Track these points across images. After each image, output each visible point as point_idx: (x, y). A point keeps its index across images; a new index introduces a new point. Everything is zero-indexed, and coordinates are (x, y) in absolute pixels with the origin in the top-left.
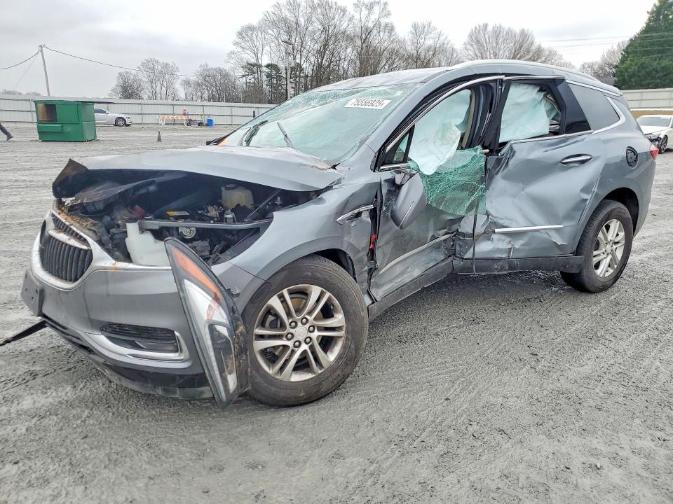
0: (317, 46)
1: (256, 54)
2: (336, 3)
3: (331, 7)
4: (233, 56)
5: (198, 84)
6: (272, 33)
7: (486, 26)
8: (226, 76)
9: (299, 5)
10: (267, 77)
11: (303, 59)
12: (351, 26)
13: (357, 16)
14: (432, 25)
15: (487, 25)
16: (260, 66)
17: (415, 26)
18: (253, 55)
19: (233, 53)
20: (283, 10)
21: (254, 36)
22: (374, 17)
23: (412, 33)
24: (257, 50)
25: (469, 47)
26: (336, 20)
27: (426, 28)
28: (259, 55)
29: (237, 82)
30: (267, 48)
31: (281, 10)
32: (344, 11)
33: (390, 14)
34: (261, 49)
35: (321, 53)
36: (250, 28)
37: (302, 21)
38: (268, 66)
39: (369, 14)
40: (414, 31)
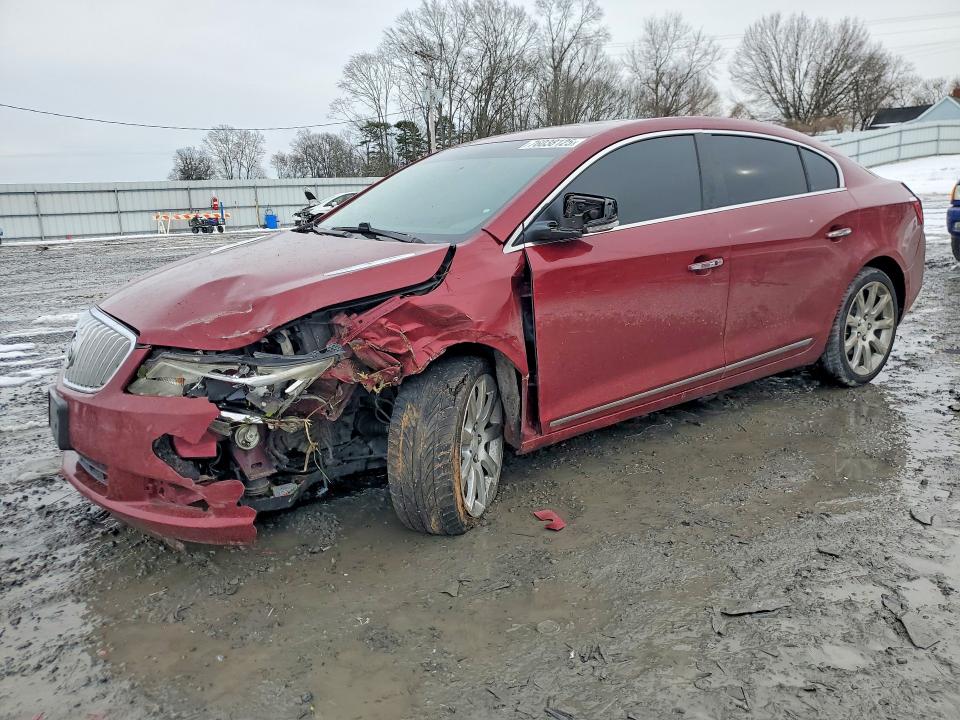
0: (477, 82)
1: (376, 100)
2: (505, 4)
3: (497, 11)
4: (339, 107)
5: (297, 160)
6: (402, 65)
7: (776, 20)
8: (335, 144)
9: (443, 15)
10: (399, 141)
11: (455, 104)
12: (533, 41)
13: (542, 22)
14: (682, 22)
15: (779, 16)
16: (387, 126)
17: (651, 28)
18: (371, 103)
19: (339, 102)
20: (417, 24)
21: (373, 73)
22: (573, 22)
23: (648, 41)
24: (379, 95)
25: (744, 59)
26: (507, 33)
27: (671, 29)
28: (382, 103)
29: (355, 153)
30: (394, 90)
31: (413, 25)
32: (520, 15)
33: (600, 14)
34: (384, 91)
35: (485, 91)
36: (363, 57)
37: (449, 40)
38: (398, 125)
39: (565, 16)
40: (649, 37)
